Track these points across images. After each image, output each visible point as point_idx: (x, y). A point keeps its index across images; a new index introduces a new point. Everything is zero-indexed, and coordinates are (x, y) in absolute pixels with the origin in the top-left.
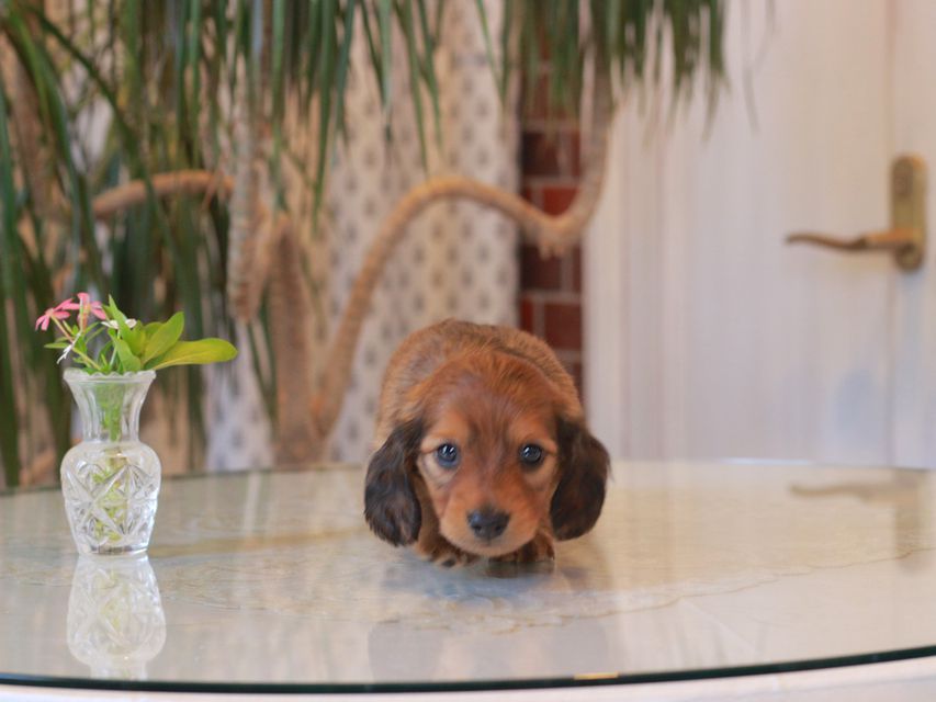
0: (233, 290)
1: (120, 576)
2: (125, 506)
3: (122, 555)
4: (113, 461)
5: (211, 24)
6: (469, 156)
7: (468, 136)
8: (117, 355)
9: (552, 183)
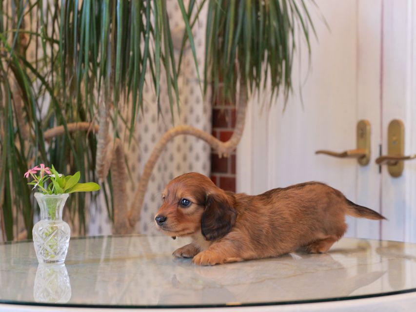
0: (98, 168)
1: (54, 271)
2: (56, 245)
3: (55, 263)
4: (52, 228)
5: (91, 64)
6: (192, 119)
7: (191, 111)
8: (55, 188)
9: (224, 130)
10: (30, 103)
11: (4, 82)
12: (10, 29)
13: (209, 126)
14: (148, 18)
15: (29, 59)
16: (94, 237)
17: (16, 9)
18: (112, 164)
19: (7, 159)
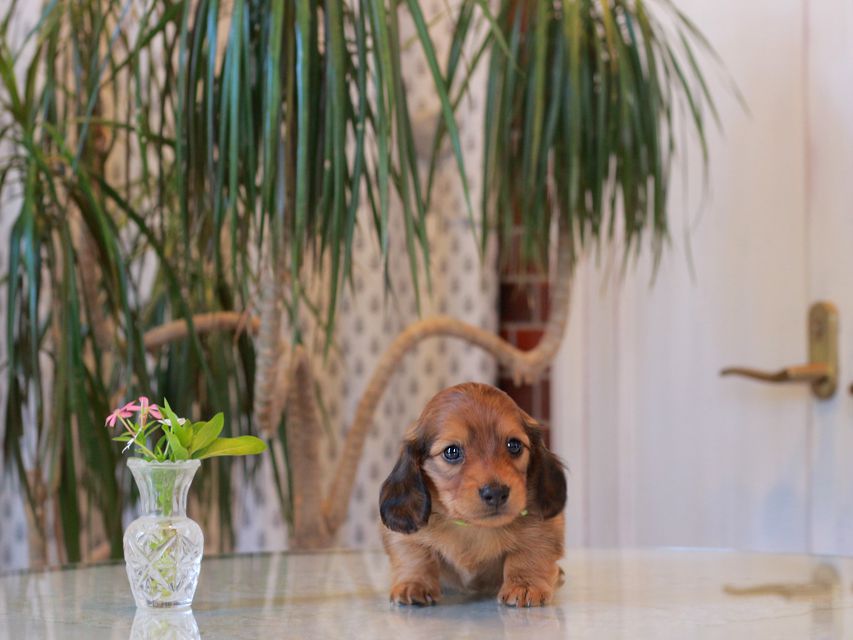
0: (258, 408)
1: (169, 625)
2: (175, 568)
3: (172, 608)
4: (165, 533)
5: (243, 190)
6: (456, 305)
7: (455, 287)
8: (170, 448)
9: (524, 327)
10: (113, 273)
11: (60, 229)
12: (71, 116)
13: (492, 319)
14: (362, 90)
15: (110, 181)
16: (251, 555)
17: (83, 75)
18: (289, 401)
19: (66, 392)
